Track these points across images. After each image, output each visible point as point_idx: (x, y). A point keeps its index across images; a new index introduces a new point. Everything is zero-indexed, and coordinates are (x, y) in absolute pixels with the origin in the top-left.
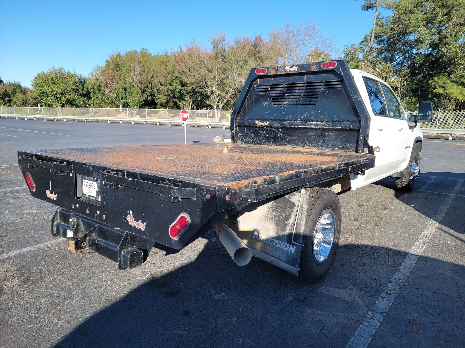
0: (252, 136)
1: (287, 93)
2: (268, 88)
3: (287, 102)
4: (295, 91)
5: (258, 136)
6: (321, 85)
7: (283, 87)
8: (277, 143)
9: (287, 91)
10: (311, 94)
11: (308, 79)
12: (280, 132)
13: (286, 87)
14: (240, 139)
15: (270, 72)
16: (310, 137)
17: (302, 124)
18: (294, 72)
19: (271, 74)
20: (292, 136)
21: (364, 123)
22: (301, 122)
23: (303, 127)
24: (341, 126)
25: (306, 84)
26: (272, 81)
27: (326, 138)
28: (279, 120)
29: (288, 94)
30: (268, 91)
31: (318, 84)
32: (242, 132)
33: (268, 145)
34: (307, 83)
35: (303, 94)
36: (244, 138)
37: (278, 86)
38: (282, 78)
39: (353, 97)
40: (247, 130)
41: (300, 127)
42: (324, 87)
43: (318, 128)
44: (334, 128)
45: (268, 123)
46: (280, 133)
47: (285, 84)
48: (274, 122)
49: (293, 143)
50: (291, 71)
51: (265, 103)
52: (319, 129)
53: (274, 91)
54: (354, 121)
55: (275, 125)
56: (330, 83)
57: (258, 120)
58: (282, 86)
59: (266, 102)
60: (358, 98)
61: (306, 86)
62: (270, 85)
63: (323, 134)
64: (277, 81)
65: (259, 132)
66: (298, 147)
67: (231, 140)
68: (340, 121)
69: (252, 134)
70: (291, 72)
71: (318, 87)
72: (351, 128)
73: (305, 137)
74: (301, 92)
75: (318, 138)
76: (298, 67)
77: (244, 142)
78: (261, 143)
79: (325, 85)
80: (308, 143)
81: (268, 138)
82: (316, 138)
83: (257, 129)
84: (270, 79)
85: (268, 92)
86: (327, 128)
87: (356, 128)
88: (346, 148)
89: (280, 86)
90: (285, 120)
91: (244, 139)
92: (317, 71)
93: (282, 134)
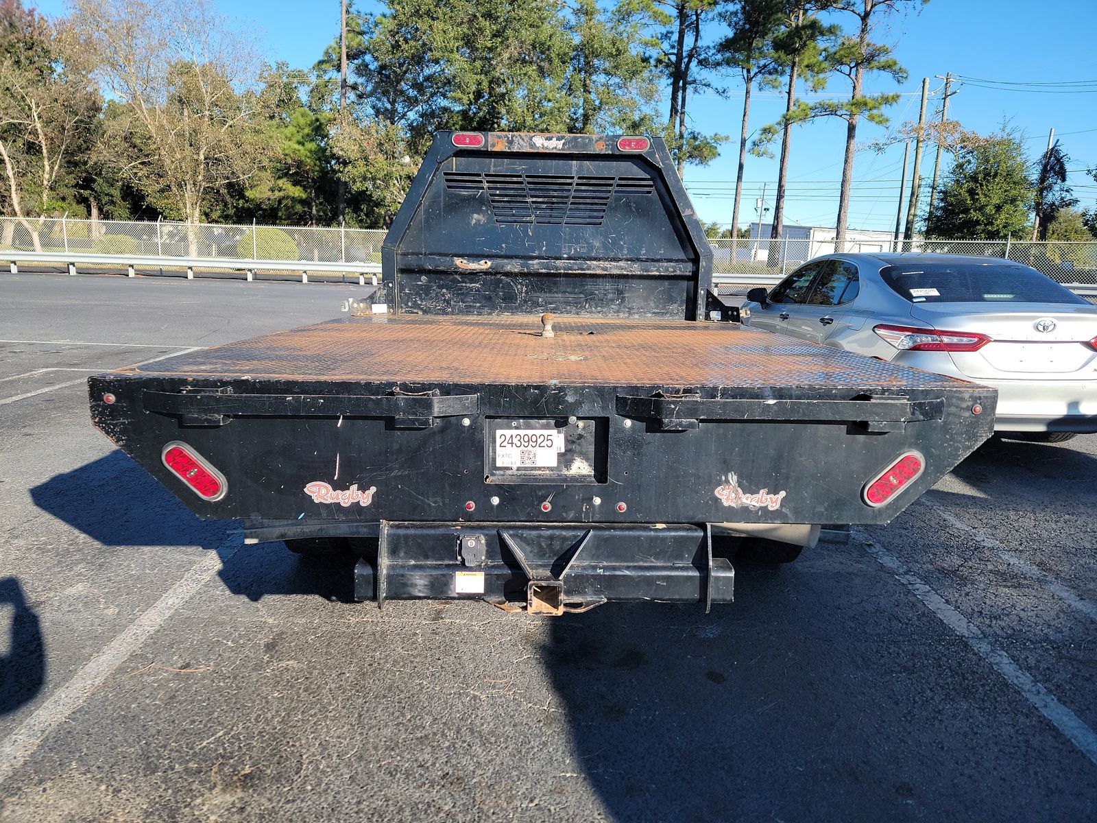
0: (443, 295)
1: (532, 196)
2: (481, 182)
3: (533, 218)
4: (552, 193)
5: (462, 294)
6: (611, 185)
7: (522, 183)
8: (514, 311)
9: (533, 193)
10: (588, 201)
11: (580, 168)
12: (521, 283)
13: (529, 183)
14: (410, 304)
15: (493, 145)
16: (592, 294)
17: (576, 267)
18: (554, 151)
19: (496, 149)
20: (550, 292)
21: (704, 263)
22: (572, 261)
23: (577, 272)
24: (657, 271)
25: (576, 180)
26: (493, 166)
27: (626, 295)
28: (517, 257)
29: (534, 199)
30: (483, 188)
31: (605, 181)
32: (413, 285)
33: (490, 314)
34: (579, 178)
35: (572, 200)
36: (421, 300)
37: (508, 179)
38: (518, 161)
39: (684, 212)
40: (429, 282)
41: (570, 272)
42: (617, 189)
43: (610, 275)
44: (645, 273)
45: (489, 263)
46: (519, 287)
47: (527, 176)
48: (506, 261)
49: (554, 309)
50: (547, 148)
51: (475, 216)
52: (612, 276)
53: (497, 189)
54: (682, 261)
55: (508, 268)
56: (630, 182)
57: (462, 256)
58: (519, 179)
59: (479, 214)
60: (692, 215)
61: (577, 184)
62: (486, 175)
63: (621, 287)
64: (505, 166)
65: (464, 285)
66: (566, 315)
67: (389, 307)
68: (653, 260)
69: (444, 290)
70: (547, 151)
71: (604, 188)
72: (678, 273)
73: (581, 293)
74: (567, 197)
75: (610, 296)
76: (563, 141)
77: (422, 309)
78: (472, 310)
79: (618, 185)
80: (587, 305)
81: (489, 298)
82: (605, 295)
83: (458, 277)
84: (487, 160)
85: (481, 191)
86: (630, 273)
87: (688, 274)
88: (667, 313)
89: (515, 179)
90: (533, 258)
91: (419, 302)
92: (608, 154)
93: (524, 289)
